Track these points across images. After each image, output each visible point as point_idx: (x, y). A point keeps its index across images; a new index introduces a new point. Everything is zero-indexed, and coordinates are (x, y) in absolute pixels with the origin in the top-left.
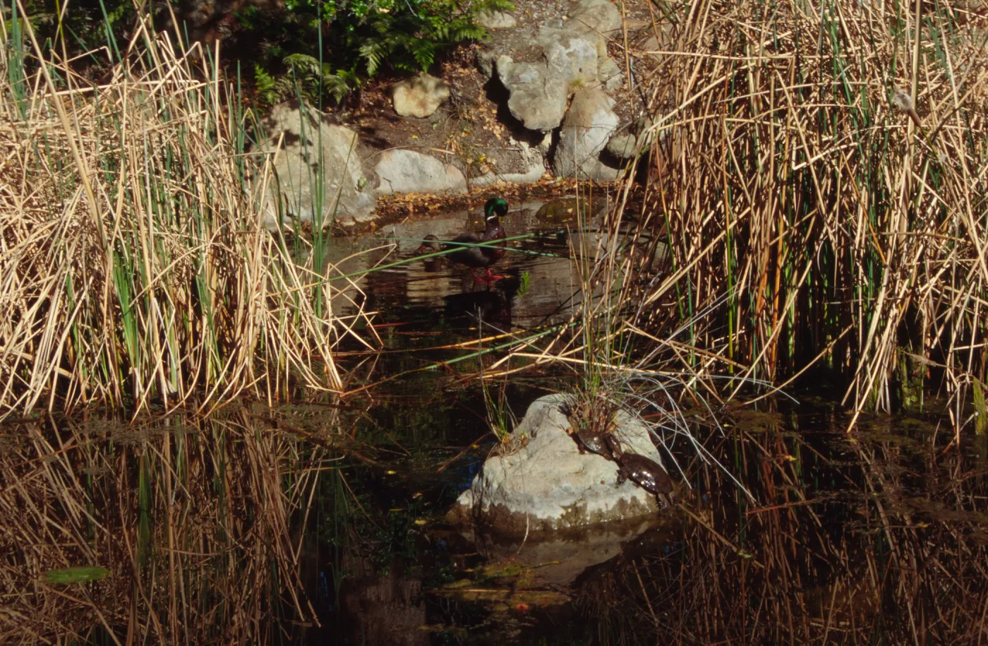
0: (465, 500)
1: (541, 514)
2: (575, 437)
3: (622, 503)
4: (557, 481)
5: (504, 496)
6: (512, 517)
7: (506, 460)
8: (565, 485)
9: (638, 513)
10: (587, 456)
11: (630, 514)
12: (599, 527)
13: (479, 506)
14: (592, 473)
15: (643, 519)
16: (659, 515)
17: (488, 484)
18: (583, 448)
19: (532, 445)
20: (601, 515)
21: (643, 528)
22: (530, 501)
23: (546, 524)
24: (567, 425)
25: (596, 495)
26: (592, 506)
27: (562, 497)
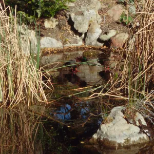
0: (95, 136)
1: (118, 141)
2: (126, 119)
3: (140, 138)
4: (122, 132)
5: (107, 136)
6: (110, 142)
7: (107, 125)
8: (124, 133)
9: (144, 141)
10: (130, 125)
11: (142, 142)
12: (134, 145)
13: (99, 138)
14: (132, 130)
15: (146, 143)
16: (150, 142)
17: (102, 132)
18: (128, 122)
19: (114, 121)
20: (134, 142)
21: (145, 145)
22: (115, 137)
23: (119, 144)
24: (123, 116)
25: (133, 136)
26: (132, 139)
27: (124, 137)
